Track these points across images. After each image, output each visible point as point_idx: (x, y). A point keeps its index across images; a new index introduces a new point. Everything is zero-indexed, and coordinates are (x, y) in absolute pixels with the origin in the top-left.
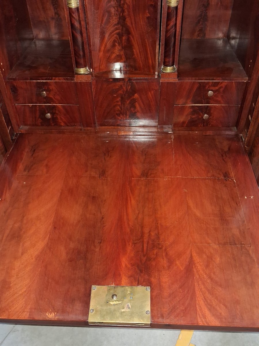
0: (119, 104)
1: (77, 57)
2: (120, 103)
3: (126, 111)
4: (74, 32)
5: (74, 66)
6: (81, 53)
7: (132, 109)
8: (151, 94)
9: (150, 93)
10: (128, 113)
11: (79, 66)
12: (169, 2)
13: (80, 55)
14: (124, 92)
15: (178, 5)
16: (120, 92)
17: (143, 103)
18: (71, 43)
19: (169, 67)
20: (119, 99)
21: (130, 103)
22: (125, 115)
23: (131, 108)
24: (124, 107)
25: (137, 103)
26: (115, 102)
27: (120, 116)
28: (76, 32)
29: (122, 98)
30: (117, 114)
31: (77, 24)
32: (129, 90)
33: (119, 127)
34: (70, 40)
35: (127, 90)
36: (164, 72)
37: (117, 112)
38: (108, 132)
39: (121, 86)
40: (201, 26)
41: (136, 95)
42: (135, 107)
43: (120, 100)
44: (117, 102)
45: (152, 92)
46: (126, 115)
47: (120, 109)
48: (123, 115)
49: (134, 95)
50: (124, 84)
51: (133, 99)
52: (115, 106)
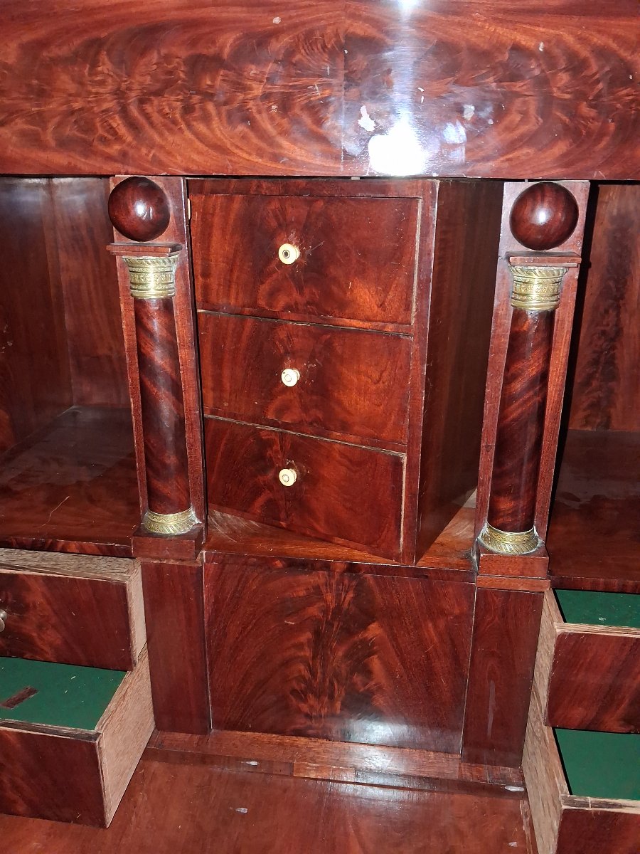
0: (302, 654)
1: (151, 473)
2: (308, 653)
3: (332, 684)
4: (148, 383)
5: (143, 502)
6: (171, 459)
7: (358, 679)
8: (435, 627)
9: (430, 625)
10: (340, 693)
11: (160, 503)
12: (520, 294)
13: (165, 466)
14: (325, 612)
15: (556, 307)
16: (314, 611)
17: (403, 663)
18: (136, 420)
19: (509, 534)
20: (306, 636)
21: (347, 656)
22: (326, 699)
23: (352, 673)
24: (324, 666)
25: (376, 656)
26: (289, 648)
27: (305, 701)
28: (155, 385)
29: (317, 633)
30: (294, 691)
31: (158, 357)
32: (346, 606)
33: (302, 741)
34: (136, 411)
35: (339, 607)
36: (491, 552)
37: (296, 687)
38: (254, 763)
39: (317, 588)
40: (595, 394)
41: (374, 631)
42: (368, 673)
43: (309, 640)
44: (300, 646)
45: (442, 624)
46: (331, 697)
47: (307, 674)
48: (318, 696)
49: (364, 627)
50: (328, 585)
51: (364, 642)
52: (286, 663)
